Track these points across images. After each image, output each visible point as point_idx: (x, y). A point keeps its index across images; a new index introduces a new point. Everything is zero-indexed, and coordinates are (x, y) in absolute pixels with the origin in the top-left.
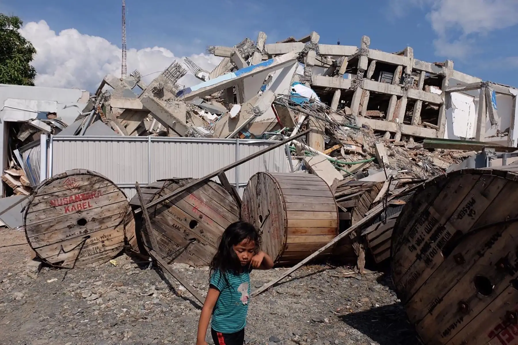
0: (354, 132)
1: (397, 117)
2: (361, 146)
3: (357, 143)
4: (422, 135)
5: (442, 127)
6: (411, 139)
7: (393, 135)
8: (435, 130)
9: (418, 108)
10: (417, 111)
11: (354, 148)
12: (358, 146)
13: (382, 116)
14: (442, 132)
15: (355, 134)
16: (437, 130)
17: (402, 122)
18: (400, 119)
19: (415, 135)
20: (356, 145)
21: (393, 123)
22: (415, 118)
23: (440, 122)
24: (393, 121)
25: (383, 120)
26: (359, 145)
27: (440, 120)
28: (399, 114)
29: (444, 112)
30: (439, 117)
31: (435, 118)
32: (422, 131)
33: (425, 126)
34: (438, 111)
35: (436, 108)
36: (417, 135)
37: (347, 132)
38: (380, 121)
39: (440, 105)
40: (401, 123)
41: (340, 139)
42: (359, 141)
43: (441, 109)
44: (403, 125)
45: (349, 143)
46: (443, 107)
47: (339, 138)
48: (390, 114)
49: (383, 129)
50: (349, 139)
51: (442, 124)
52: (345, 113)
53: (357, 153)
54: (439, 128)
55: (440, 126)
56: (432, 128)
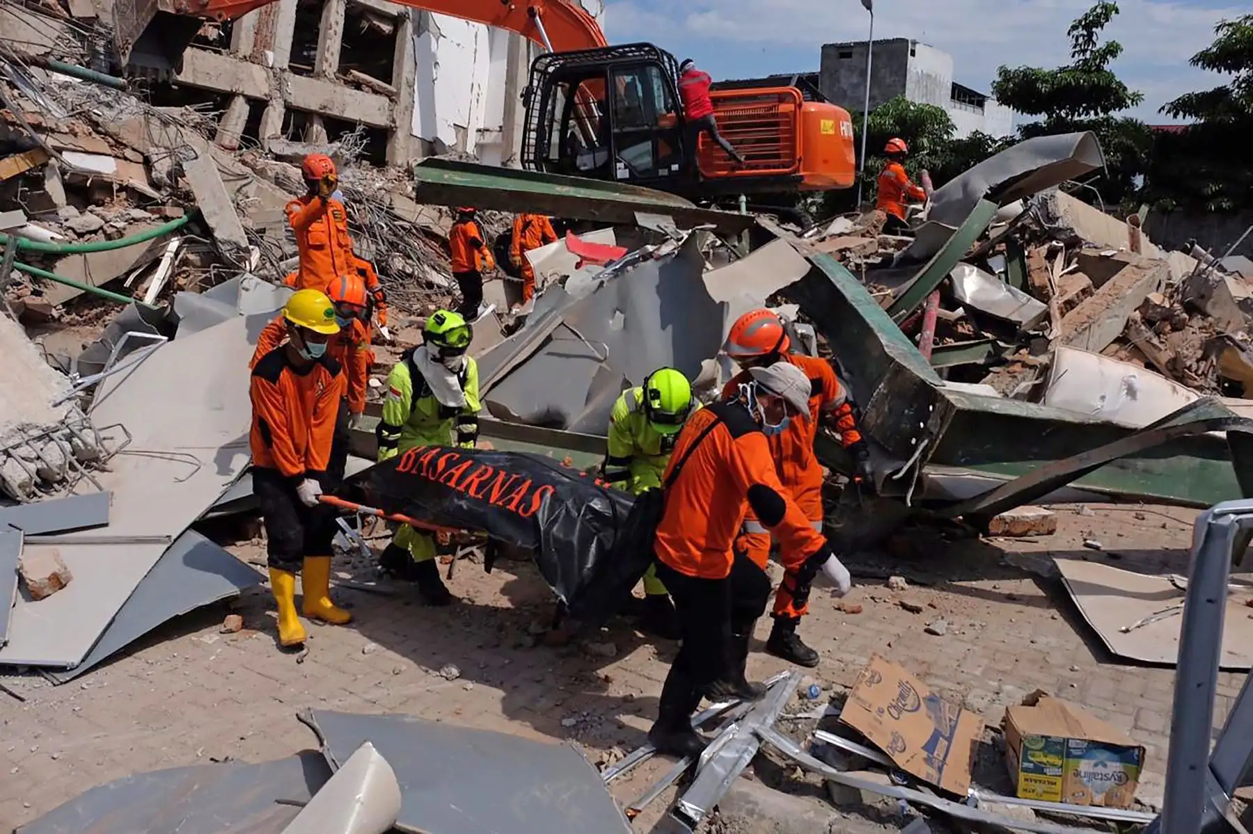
0: (103, 98)
1: (267, 46)
2: (141, 159)
3: (119, 144)
4: (350, 114)
5: (404, 91)
6: (317, 129)
7: (258, 107)
8: (385, 100)
9: (332, 20)
10: (331, 32)
11: (106, 166)
12: (126, 159)
13: (215, 36)
14: (406, 108)
15: (108, 105)
16: (391, 100)
17: (286, 66)
18: (279, 55)
19: (328, 112)
20: (117, 152)
21: (256, 67)
22: (327, 55)
23: (399, 75)
24: (253, 59)
25: (220, 53)
26: (128, 153)
27: (401, 67)
28: (273, 35)
29: (409, 45)
30: (396, 58)
31: (384, 62)
32: (348, 99)
33: (358, 85)
34: (392, 38)
35: (387, 28)
36: (335, 112)
37: (69, 96)
38: (209, 55)
39: (397, 21)
40: (283, 70)
41: (38, 128)
42: (127, 137)
43: (399, 34)
44: (289, 76)
45: (83, 143)
46: (406, 29)
47: (32, 119)
48: (243, 34)
49: (224, 86)
50: (82, 127)
51: (404, 81)
52: (68, 11)
53: (122, 188)
54: (398, 94)
55: (399, 89)
56: (375, 92)
